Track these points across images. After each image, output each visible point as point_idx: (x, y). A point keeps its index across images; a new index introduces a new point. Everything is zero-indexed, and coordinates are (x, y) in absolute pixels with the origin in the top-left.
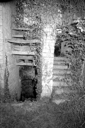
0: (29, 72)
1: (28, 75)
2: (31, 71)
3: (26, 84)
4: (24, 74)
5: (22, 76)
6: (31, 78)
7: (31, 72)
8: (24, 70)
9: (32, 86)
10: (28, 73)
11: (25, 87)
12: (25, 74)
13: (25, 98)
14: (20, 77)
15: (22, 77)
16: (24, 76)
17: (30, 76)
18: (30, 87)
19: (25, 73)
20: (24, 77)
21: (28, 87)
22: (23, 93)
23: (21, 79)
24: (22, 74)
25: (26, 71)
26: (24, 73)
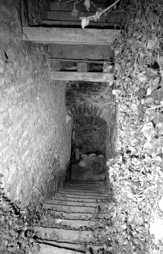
0: (93, 97)
1: (90, 106)
2: (97, 94)
3: (85, 122)
4: (79, 102)
5: (74, 106)
6: (98, 114)
7: (98, 97)
8: (79, 90)
9: (99, 128)
10: (89, 100)
11: (82, 129)
12: (82, 103)
13: (83, 154)
14: (68, 109)
15: (73, 109)
16: (77, 106)
17: (95, 108)
18: (95, 130)
19: (82, 100)
20: (80, 110)
21: (90, 130)
22: (78, 142)
23: (70, 115)
24: (74, 102)
25: (85, 93)
26: (78, 100)
